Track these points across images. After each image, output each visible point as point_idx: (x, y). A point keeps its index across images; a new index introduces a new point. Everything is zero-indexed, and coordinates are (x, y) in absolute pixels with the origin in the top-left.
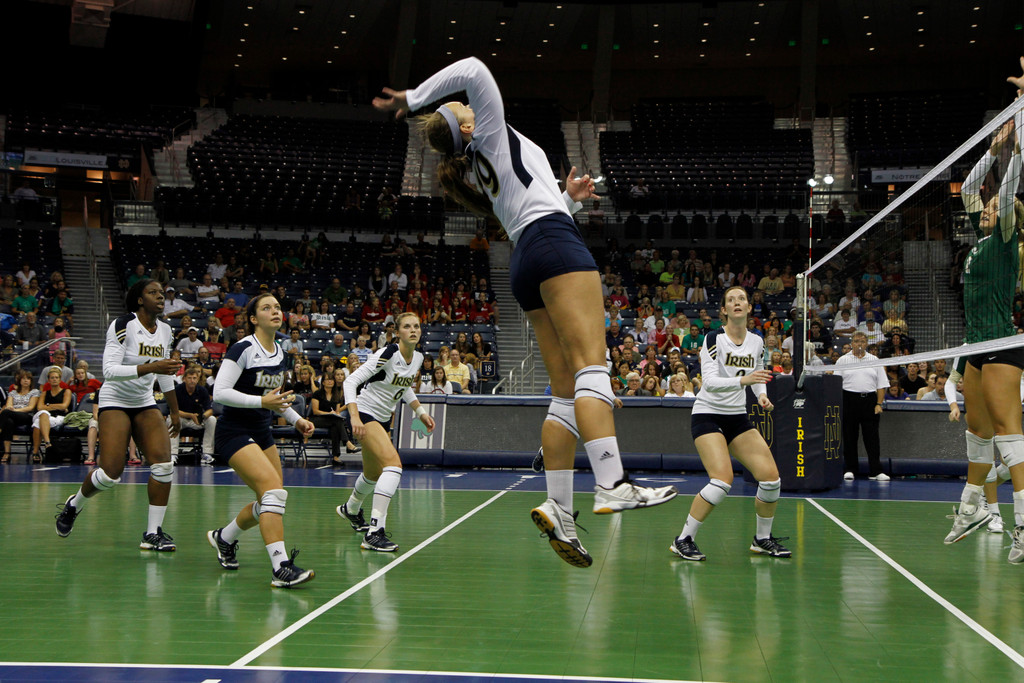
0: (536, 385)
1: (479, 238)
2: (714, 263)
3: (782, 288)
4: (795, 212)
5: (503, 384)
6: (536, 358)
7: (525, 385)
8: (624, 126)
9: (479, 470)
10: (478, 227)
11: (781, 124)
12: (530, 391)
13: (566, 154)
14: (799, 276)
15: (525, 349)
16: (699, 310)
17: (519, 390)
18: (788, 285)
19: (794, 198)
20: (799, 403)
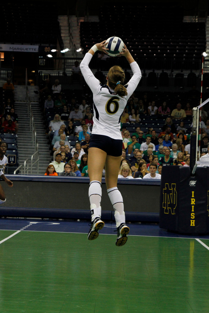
0: (40, 169)
1: (8, 83)
2: (146, 100)
3: (185, 116)
4: (194, 71)
5: (20, 168)
6: (40, 154)
7: (33, 169)
8: (95, 19)
9: (5, 219)
10: (8, 76)
11: (187, 19)
12: (37, 173)
13: (60, 35)
14: (195, 109)
15: (34, 148)
16: (136, 128)
17: (29, 172)
18: (189, 114)
19: (194, 63)
20: (193, 183)
